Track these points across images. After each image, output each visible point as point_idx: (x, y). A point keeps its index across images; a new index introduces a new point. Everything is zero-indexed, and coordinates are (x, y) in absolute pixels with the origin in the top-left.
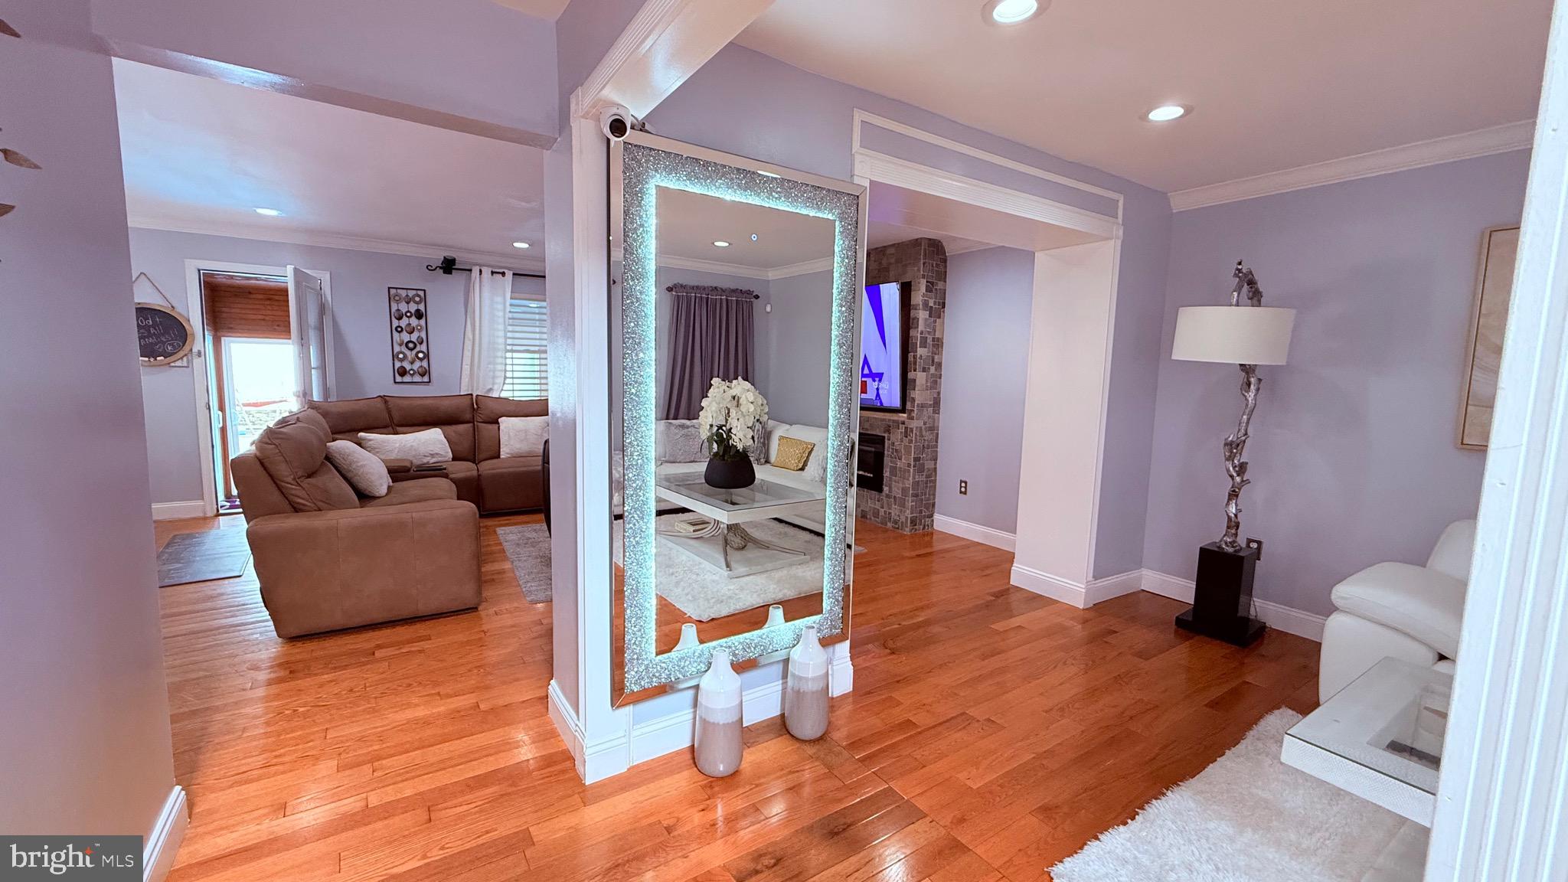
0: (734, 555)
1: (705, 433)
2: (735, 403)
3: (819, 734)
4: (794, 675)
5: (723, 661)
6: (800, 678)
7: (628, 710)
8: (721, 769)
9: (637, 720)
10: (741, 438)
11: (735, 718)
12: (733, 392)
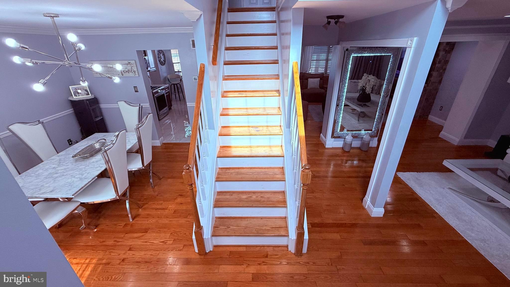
0: (361, 118)
1: (359, 88)
2: (369, 81)
3: (366, 150)
4: (363, 140)
5: (350, 135)
6: (364, 141)
7: (333, 139)
8: (347, 150)
9: (334, 141)
10: (368, 90)
11: (351, 143)
12: (369, 78)
